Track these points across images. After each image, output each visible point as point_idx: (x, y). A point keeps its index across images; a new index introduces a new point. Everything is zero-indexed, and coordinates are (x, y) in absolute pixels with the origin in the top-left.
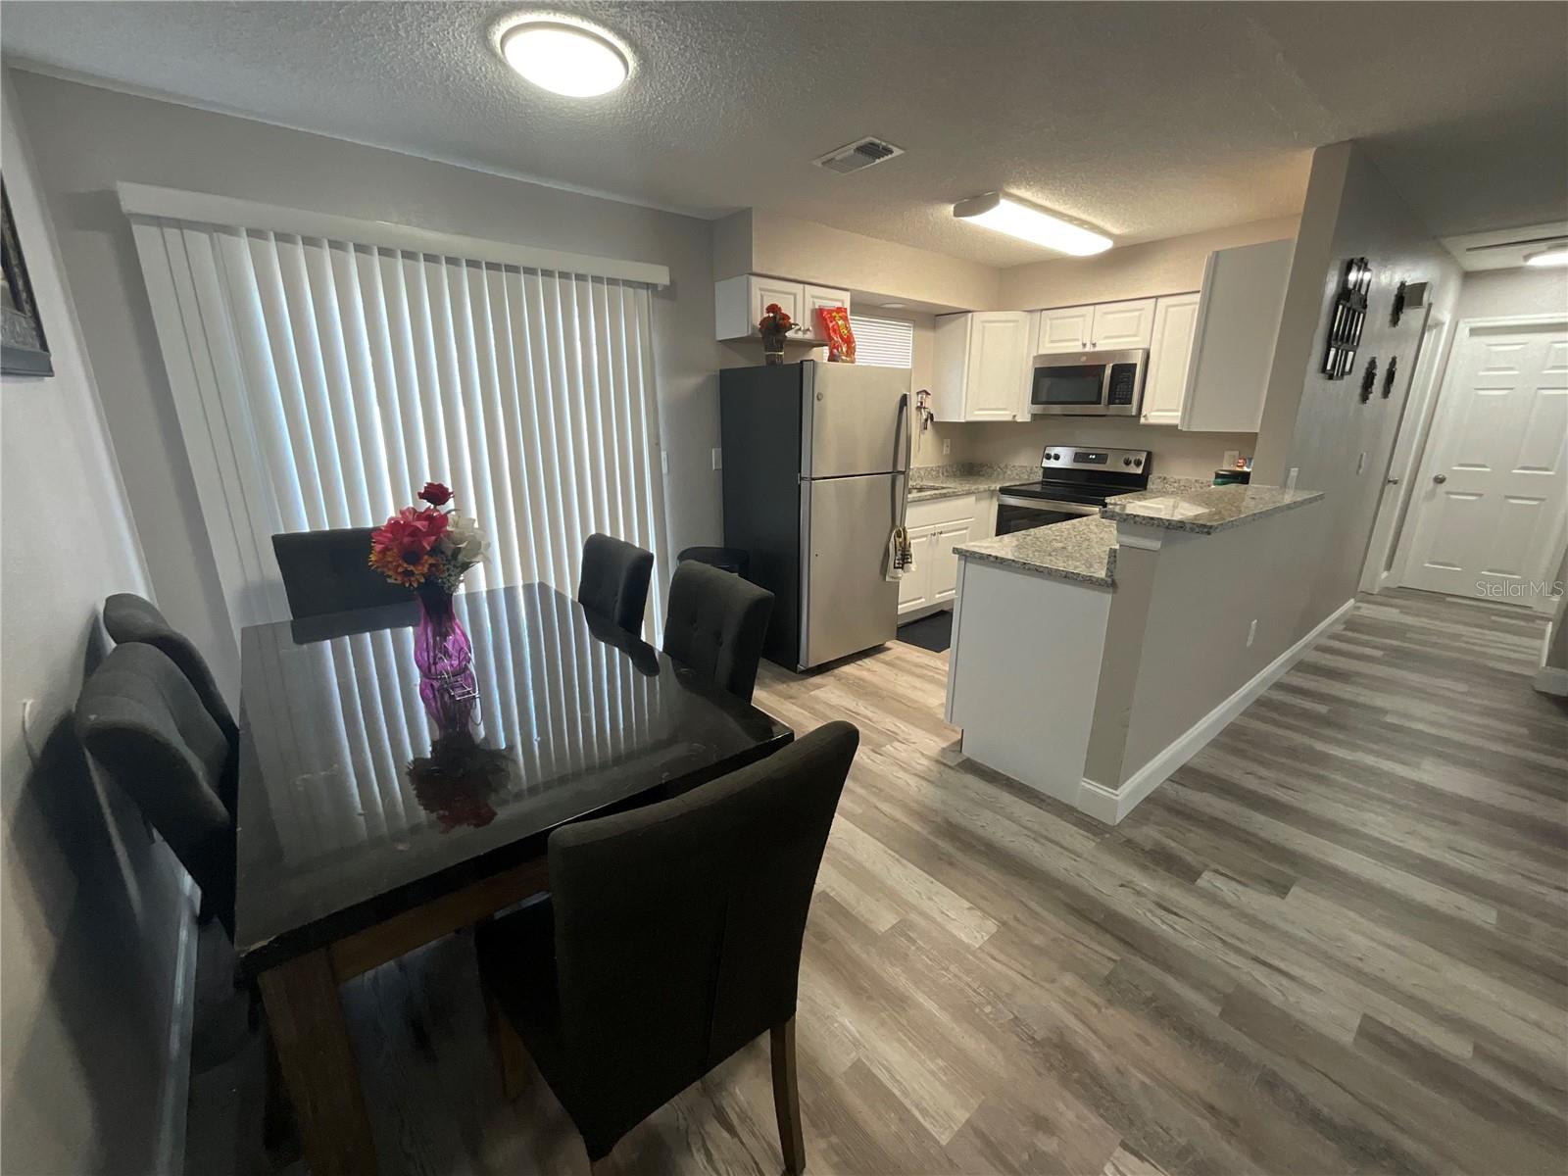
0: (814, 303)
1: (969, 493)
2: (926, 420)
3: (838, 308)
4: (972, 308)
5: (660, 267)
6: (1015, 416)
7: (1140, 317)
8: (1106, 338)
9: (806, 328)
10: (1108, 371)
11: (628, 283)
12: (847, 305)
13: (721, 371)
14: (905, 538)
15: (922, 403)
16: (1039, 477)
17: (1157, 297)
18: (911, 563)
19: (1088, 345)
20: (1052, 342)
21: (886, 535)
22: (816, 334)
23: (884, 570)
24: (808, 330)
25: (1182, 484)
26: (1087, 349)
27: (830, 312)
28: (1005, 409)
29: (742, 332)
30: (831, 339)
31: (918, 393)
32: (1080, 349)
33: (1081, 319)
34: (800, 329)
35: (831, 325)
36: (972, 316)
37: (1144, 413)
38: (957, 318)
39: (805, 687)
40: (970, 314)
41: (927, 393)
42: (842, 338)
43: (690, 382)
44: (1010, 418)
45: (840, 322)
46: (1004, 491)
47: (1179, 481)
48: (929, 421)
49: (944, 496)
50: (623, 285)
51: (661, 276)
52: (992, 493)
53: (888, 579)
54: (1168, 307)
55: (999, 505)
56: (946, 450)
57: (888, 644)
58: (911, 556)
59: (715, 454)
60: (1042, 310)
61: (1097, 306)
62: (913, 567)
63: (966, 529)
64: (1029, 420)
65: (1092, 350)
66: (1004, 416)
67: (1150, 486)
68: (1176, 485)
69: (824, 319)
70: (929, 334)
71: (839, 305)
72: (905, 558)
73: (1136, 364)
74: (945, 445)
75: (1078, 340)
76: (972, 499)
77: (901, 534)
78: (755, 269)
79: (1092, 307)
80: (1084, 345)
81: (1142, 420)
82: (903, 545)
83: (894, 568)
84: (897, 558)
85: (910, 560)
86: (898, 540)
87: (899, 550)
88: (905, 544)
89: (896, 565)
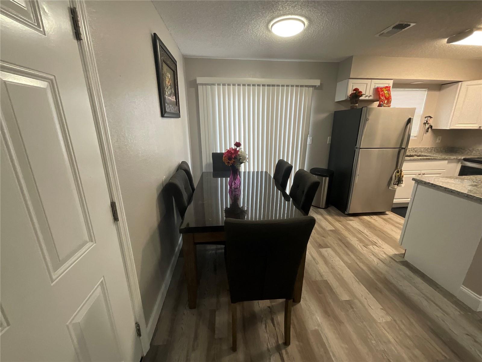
0: (375, 86)
1: (444, 159)
2: (428, 128)
3: (386, 87)
4: (462, 80)
5: (318, 80)
6: (480, 127)
11: (306, 86)
12: (391, 85)
13: (335, 112)
14: (401, 174)
15: (427, 121)
18: (402, 183)
21: (393, 171)
22: (374, 97)
23: (389, 184)
24: (371, 96)
28: (475, 124)
29: (343, 98)
30: (380, 98)
31: (426, 117)
34: (367, 96)
36: (462, 83)
38: (453, 85)
39: (346, 219)
40: (460, 83)
41: (431, 117)
42: (385, 97)
43: (323, 116)
44: (477, 128)
45: (385, 92)
46: (465, 160)
48: (430, 129)
49: (429, 159)
50: (305, 87)
51: (317, 82)
52: (459, 161)
53: (390, 188)
55: (462, 166)
56: (438, 141)
57: (387, 213)
58: (403, 181)
59: (329, 139)
62: (403, 185)
63: (440, 174)
69: (379, 91)
70: (436, 93)
71: (387, 85)
72: (399, 181)
74: (438, 139)
76: (446, 162)
77: (400, 172)
78: (351, 77)
82: (399, 176)
83: (394, 184)
84: (395, 181)
85: (402, 182)
86: (397, 174)
87: (397, 178)
88: (400, 176)
89: (395, 183)
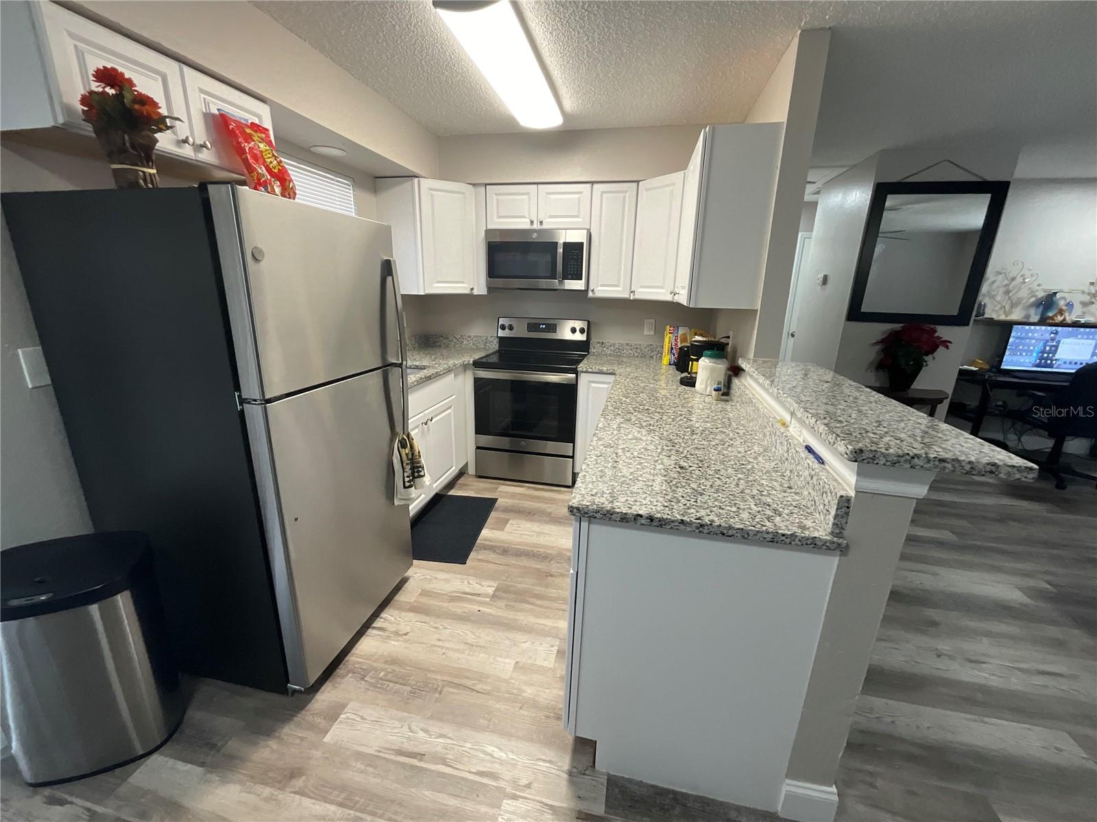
0: (207, 104)
1: (449, 371)
3: (252, 124)
4: (418, 173)
6: (472, 289)
7: (579, 198)
8: (551, 217)
9: (199, 142)
10: (560, 250)
12: (268, 125)
14: (412, 447)
16: (494, 346)
17: (592, 183)
19: (535, 222)
20: (499, 217)
21: (386, 449)
22: (219, 157)
23: (390, 492)
24: (204, 146)
25: (617, 346)
26: (535, 226)
27: (240, 126)
28: (463, 282)
32: (528, 226)
33: (525, 197)
35: (247, 147)
36: (419, 181)
37: (591, 287)
40: (416, 180)
44: (467, 291)
45: (262, 148)
46: (478, 364)
47: (614, 345)
52: (465, 367)
53: (397, 503)
54: (603, 192)
55: (475, 378)
58: (423, 468)
60: (486, 185)
61: (540, 186)
64: (486, 293)
65: (539, 227)
66: (461, 288)
67: (592, 350)
68: (612, 348)
69: (232, 136)
70: (369, 198)
71: (253, 118)
72: (415, 472)
73: (583, 243)
75: (524, 217)
76: (452, 376)
77: (406, 443)
79: (535, 186)
80: (532, 222)
81: (590, 294)
82: (410, 457)
83: (405, 487)
84: (406, 474)
85: (422, 473)
86: (404, 452)
87: (407, 464)
88: (413, 454)
89: (407, 484)
